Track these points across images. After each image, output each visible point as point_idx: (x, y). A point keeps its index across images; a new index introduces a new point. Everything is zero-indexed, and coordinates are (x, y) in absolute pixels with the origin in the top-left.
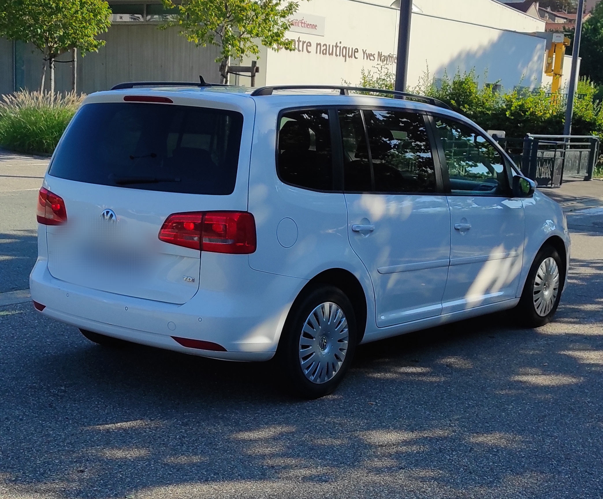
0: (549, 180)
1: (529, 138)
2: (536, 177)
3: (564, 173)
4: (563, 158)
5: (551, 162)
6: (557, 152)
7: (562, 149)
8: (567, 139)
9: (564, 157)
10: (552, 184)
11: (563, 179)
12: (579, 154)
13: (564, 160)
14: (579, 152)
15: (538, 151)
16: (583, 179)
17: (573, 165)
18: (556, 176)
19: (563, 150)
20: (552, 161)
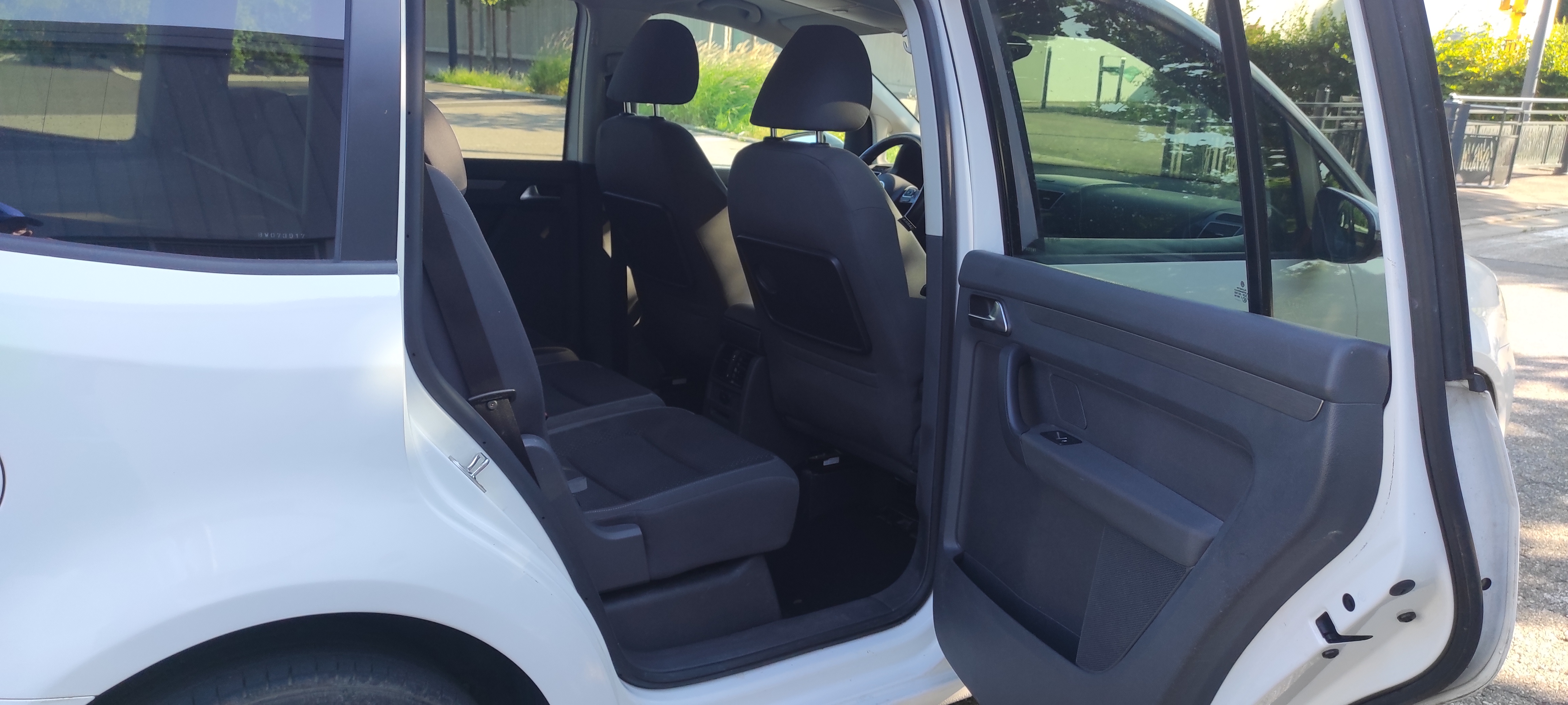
0: (1486, 174)
1: (1454, 101)
2: (1461, 169)
3: (1515, 161)
4: (1516, 136)
5: (1492, 144)
6: (1504, 127)
7: (1517, 120)
8: (1527, 105)
9: (1519, 133)
10: (1490, 180)
11: (1514, 170)
12: (1547, 130)
13: (1517, 140)
14: (1547, 128)
15: (1468, 123)
16: (1551, 173)
17: (1536, 148)
18: (1500, 166)
19: (1518, 123)
20: (1495, 141)
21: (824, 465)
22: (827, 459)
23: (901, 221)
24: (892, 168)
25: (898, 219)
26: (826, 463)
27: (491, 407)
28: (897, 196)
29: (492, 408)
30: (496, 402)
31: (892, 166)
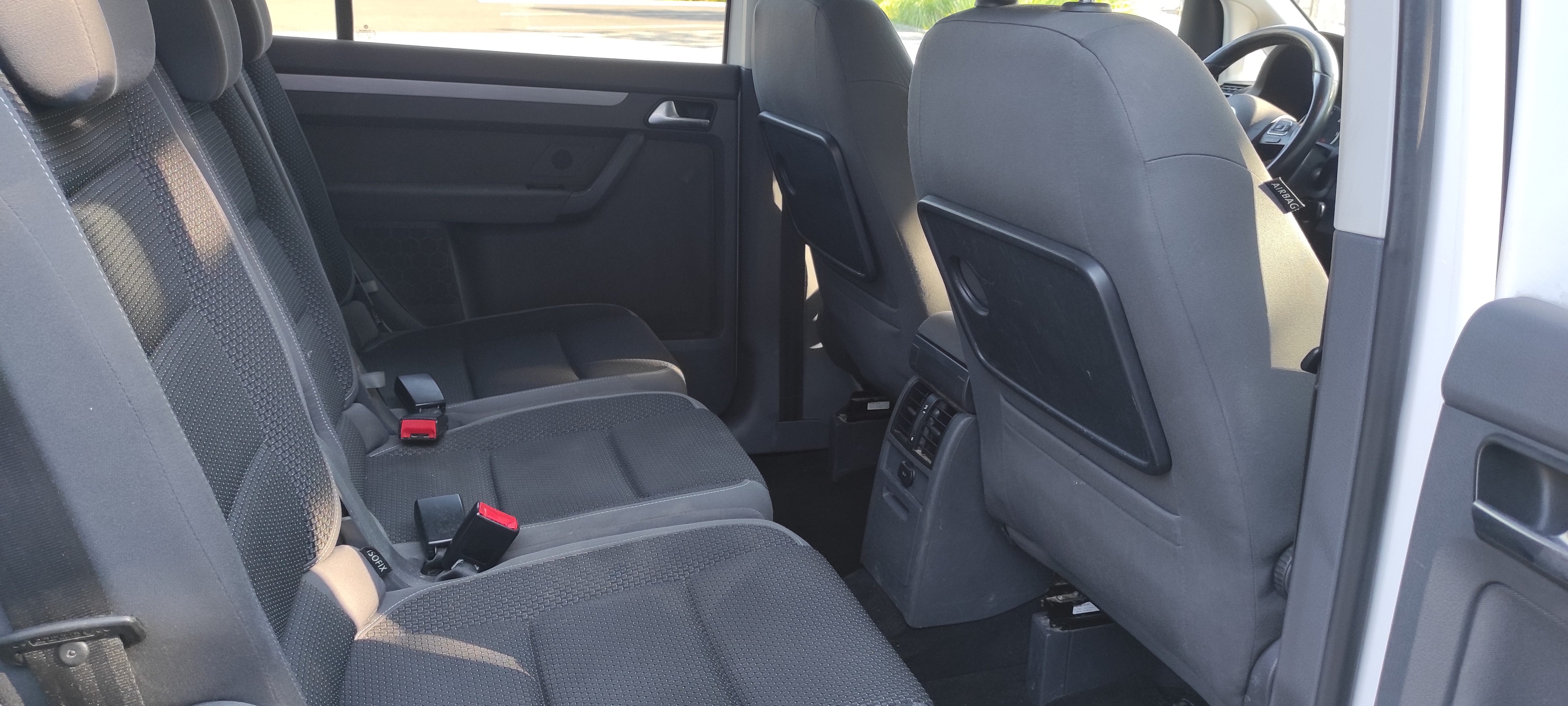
21: (1074, 612)
22: (1079, 603)
23: (1268, 187)
24: (1252, 86)
25: (1262, 182)
26: (1077, 610)
27: (68, 655)
28: (1255, 133)
29: (70, 662)
30: (84, 645)
31: (1253, 84)
